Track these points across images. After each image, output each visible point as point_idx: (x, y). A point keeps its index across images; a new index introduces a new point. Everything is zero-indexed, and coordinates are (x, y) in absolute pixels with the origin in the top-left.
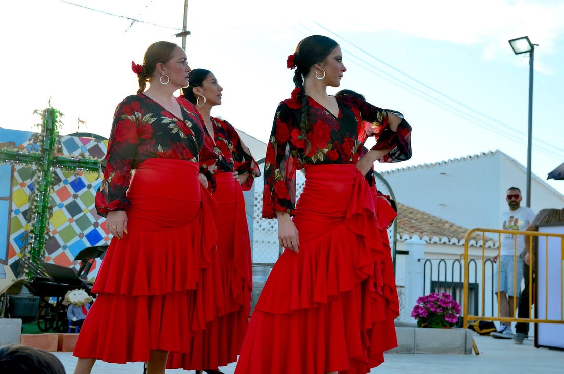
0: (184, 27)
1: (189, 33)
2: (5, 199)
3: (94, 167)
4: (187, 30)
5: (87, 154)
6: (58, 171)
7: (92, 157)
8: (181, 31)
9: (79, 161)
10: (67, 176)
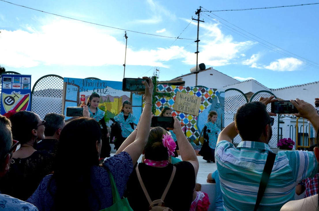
0: (198, 38)
1: (199, 41)
2: (140, 106)
3: (169, 95)
4: (199, 40)
5: (166, 91)
6: (157, 97)
7: (168, 92)
8: (196, 40)
9: (164, 94)
10: (160, 98)
